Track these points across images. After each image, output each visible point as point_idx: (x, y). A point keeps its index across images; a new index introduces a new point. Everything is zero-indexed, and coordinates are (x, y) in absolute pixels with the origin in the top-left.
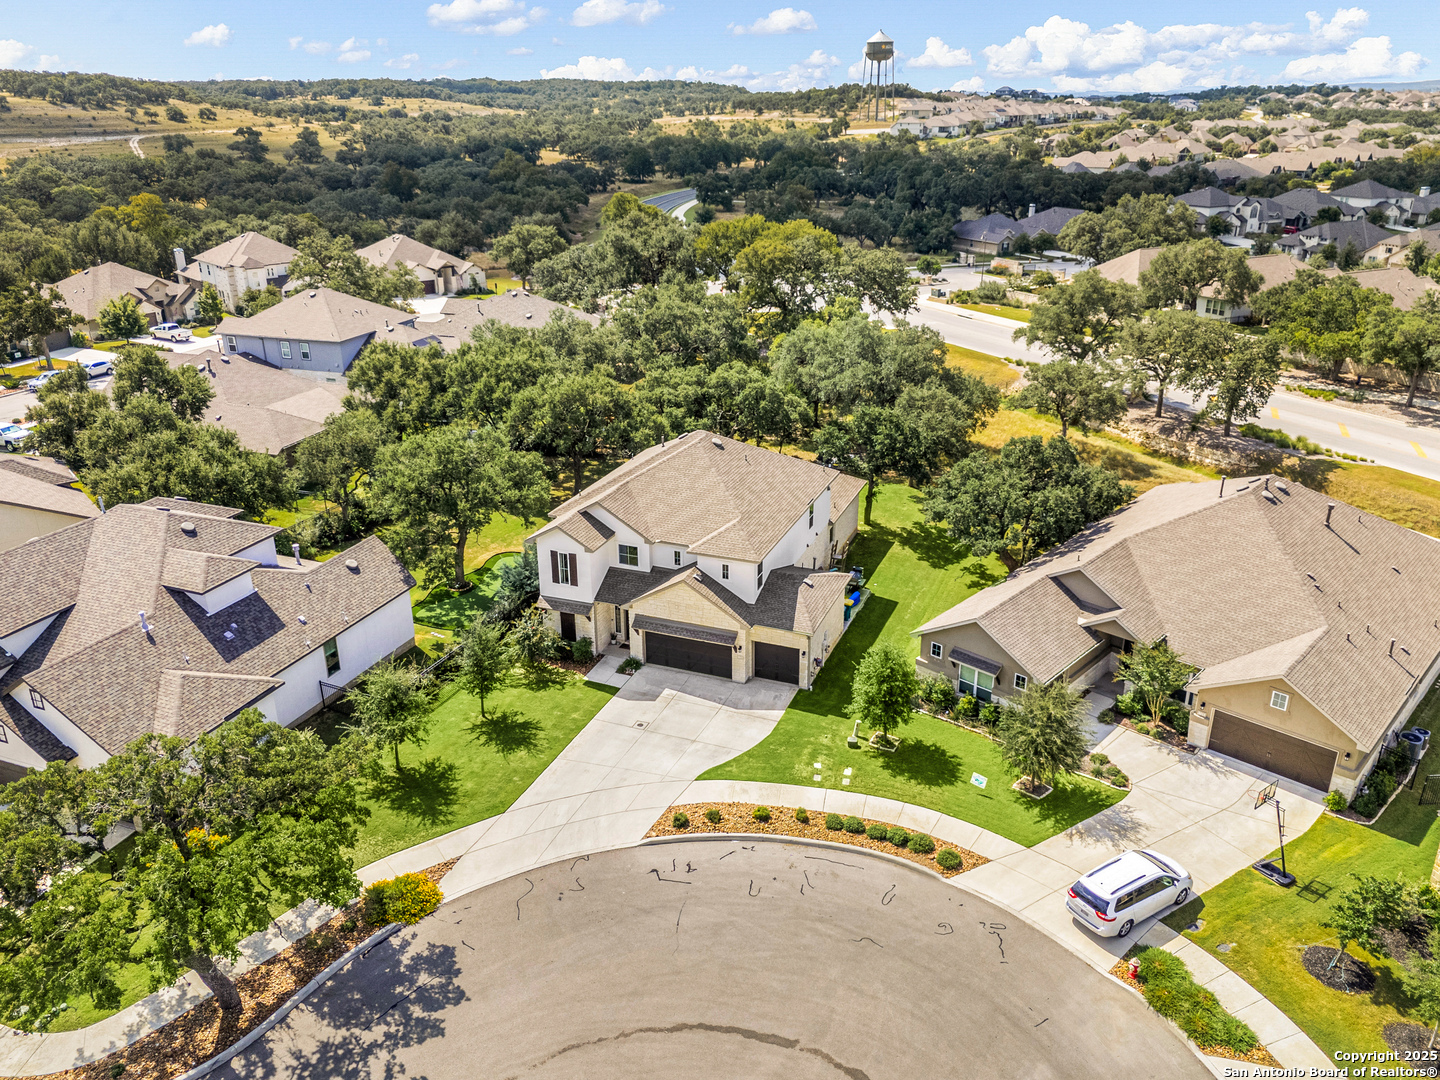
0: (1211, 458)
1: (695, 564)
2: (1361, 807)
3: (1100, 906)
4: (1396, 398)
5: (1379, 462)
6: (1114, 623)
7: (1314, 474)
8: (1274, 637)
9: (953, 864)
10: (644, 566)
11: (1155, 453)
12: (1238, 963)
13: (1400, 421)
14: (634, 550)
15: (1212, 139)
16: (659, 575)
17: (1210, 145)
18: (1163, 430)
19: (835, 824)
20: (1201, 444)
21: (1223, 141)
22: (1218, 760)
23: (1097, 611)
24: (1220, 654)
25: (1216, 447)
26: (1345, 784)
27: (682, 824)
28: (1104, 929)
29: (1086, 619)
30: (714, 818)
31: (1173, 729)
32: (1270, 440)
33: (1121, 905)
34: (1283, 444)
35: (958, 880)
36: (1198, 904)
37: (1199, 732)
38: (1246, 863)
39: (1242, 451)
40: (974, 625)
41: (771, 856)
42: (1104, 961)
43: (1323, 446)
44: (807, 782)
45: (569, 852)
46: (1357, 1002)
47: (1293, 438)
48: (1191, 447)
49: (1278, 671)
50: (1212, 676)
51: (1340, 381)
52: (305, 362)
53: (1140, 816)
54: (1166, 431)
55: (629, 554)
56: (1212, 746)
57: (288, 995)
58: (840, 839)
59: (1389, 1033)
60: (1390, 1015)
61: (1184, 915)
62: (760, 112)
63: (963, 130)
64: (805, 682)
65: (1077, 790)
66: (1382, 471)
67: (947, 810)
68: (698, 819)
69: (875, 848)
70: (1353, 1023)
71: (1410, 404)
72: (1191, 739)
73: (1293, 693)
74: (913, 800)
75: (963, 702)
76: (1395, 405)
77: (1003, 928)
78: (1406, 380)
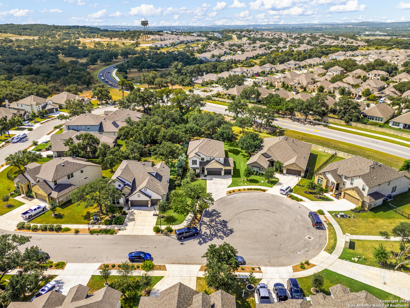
0: (265, 131)
1: (214, 159)
2: (305, 177)
3: (284, 191)
4: (289, 116)
5: (291, 129)
6: (272, 159)
7: (282, 133)
8: (291, 158)
9: (264, 191)
10: (205, 160)
11: (255, 131)
12: (298, 194)
13: (291, 121)
14: (204, 158)
15: (230, 48)
16: (208, 162)
17: (230, 49)
18: (256, 127)
19: (248, 189)
20: (263, 129)
21: (232, 48)
22: (287, 175)
23: (268, 158)
24: (286, 161)
25: (266, 129)
26: (302, 174)
27: (230, 193)
28: (284, 193)
29: (267, 159)
30: (234, 191)
31: (281, 172)
32: (274, 127)
33: (286, 190)
34: (276, 127)
35: (266, 192)
36: (292, 190)
37: (285, 172)
38: (295, 185)
39: (270, 129)
40: (256, 162)
41: (243, 194)
42: (285, 197)
43: (282, 127)
44: (241, 186)
45: (219, 198)
46: (310, 195)
47: (277, 126)
48: (262, 129)
49: (294, 162)
50: (285, 164)
51: (279, 114)
52: (88, 130)
53: (282, 182)
54: (257, 127)
55: (203, 159)
56: (287, 173)
57: (201, 217)
58: (250, 191)
59: (314, 197)
60: (314, 195)
61: (291, 191)
62: (111, 38)
63: (170, 45)
64: (232, 174)
65: (273, 181)
66: (291, 131)
67: (260, 186)
68: (231, 192)
69: (255, 191)
70: (311, 197)
71: (291, 118)
72: (284, 173)
73: (296, 164)
74: (255, 185)
75: (255, 173)
76: (289, 118)
77: (273, 196)
78: (290, 113)
